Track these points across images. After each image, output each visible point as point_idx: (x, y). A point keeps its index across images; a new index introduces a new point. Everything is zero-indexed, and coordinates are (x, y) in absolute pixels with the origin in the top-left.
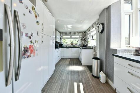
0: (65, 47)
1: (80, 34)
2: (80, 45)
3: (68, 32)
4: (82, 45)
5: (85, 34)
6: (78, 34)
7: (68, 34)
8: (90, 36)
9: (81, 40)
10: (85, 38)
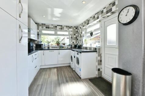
0: (47, 48)
1: (70, 29)
2: (70, 45)
3: (52, 25)
4: (73, 46)
5: (77, 30)
6: (67, 29)
7: (52, 28)
8: (86, 33)
9: (72, 38)
10: (76, 36)
